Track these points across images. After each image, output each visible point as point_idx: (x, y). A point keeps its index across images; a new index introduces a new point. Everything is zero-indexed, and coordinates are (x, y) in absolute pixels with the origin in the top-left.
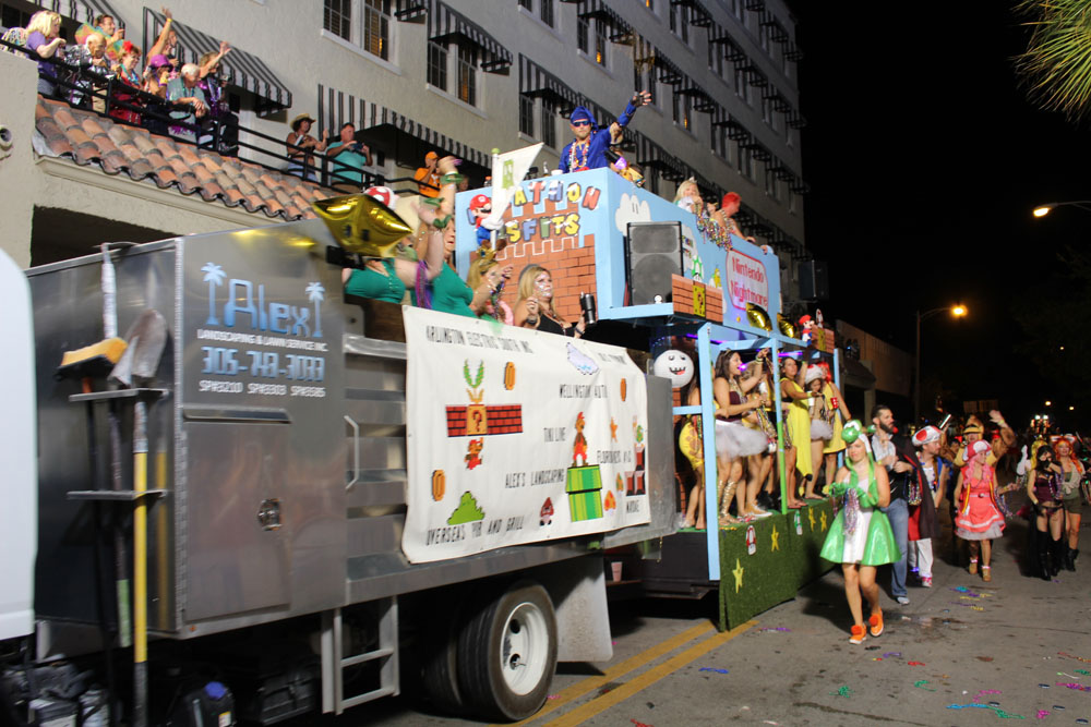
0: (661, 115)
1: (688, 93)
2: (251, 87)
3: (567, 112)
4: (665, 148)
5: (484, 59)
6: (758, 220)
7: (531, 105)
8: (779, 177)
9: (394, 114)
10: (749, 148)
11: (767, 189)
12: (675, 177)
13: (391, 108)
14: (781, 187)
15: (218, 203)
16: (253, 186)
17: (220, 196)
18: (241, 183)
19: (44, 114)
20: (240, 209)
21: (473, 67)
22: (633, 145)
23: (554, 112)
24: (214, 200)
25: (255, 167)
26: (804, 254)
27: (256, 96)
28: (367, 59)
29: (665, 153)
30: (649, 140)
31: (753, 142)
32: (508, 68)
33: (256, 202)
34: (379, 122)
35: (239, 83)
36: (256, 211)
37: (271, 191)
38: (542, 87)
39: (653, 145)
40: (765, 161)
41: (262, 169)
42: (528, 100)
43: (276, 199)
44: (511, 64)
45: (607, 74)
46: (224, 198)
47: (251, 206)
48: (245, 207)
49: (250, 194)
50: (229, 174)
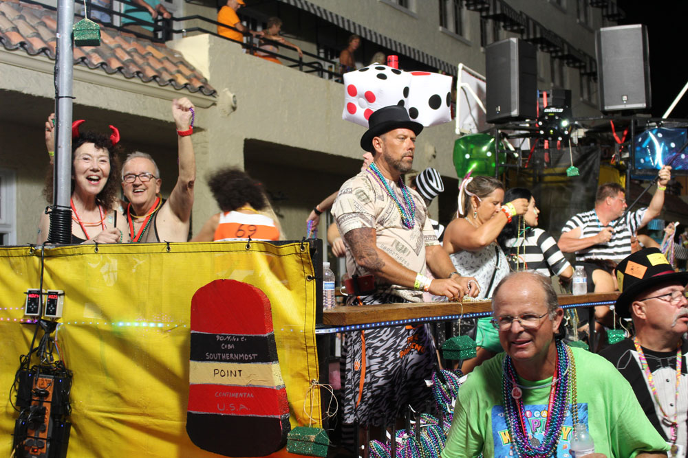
6: (569, 51)
11: (579, 17)
12: (479, 7)
16: (33, 27)
18: (21, 25)
20: (21, 52)
33: (38, 45)
36: (38, 54)
46: (3, 41)
47: (32, 49)
48: (26, 50)
49: (30, 36)
50: (7, 16)
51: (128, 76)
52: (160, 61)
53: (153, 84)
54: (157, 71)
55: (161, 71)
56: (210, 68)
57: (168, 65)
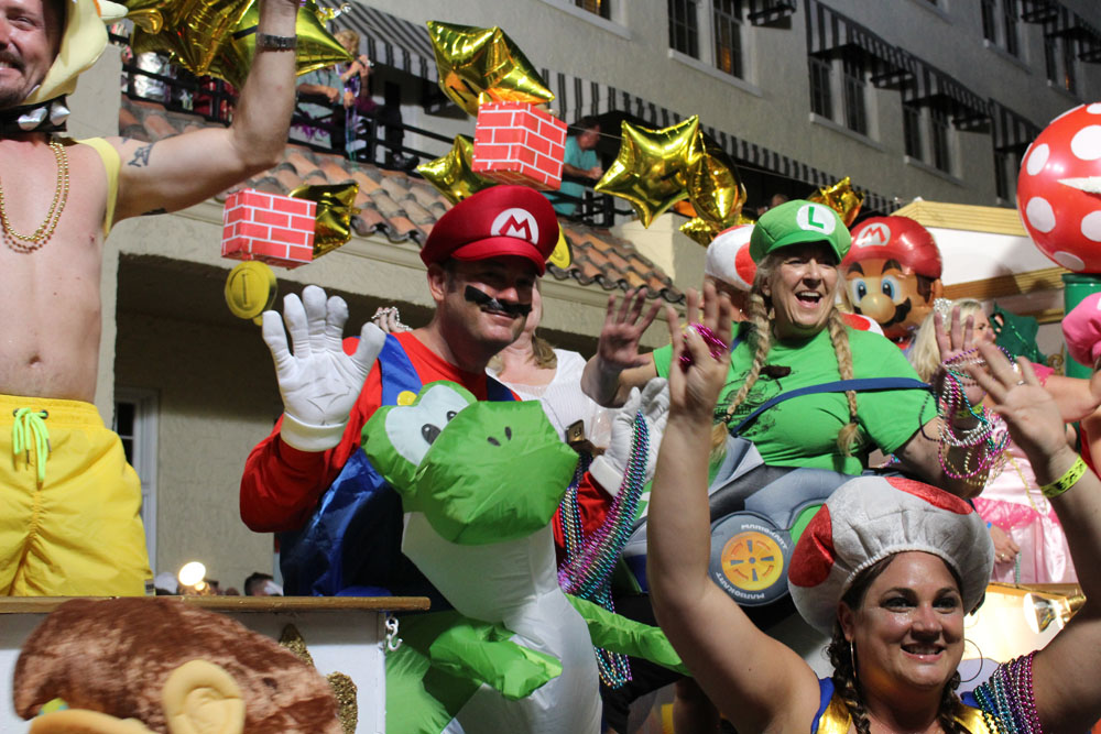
0: (1028, 72)
1: (1068, 35)
2: (416, 70)
3: (882, 77)
5: (752, 7)
7: (826, 71)
9: (626, 95)
13: (620, 88)
15: (379, 238)
16: (428, 211)
17: (381, 227)
18: (410, 207)
19: (130, 120)
21: (737, 21)
22: (988, 121)
23: (862, 79)
24: (373, 233)
27: (423, 82)
28: (579, 19)
30: (1012, 112)
32: (788, 18)
34: (603, 109)
35: (399, 63)
38: (842, 41)
42: (822, 63)
44: (794, 10)
45: (940, 16)
46: (386, 230)
48: (418, 242)
49: (424, 221)
50: (391, 195)
51: (560, 277)
52: (604, 254)
53: (595, 287)
54: (601, 268)
55: (606, 268)
56: (676, 262)
57: (614, 259)
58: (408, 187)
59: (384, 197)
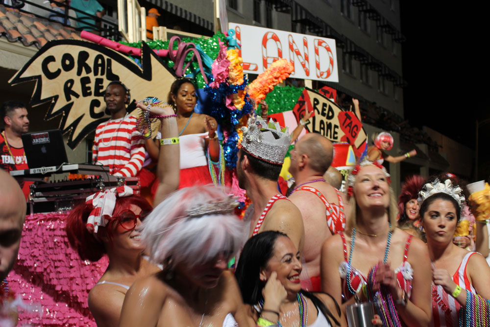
4: (310, 11)
6: (372, 60)
8: (386, 32)
10: (366, 11)
11: (378, 39)
12: (317, 30)
14: (387, 37)
15: (3, 39)
16: (28, 28)
18: (19, 26)
20: (19, 44)
22: (289, 8)
24: (0, 36)
25: (30, 16)
26: (402, 83)
29: (310, 14)
30: (300, 6)
31: (369, 8)
33: (30, 39)
36: (30, 45)
37: (41, 32)
39: (302, 8)
40: (377, 20)
41: (34, 17)
43: (45, 38)
46: (7, 35)
47: (26, 42)
48: (22, 42)
49: (25, 33)
50: (10, 20)
58: (19, 16)
59: (7, 20)
